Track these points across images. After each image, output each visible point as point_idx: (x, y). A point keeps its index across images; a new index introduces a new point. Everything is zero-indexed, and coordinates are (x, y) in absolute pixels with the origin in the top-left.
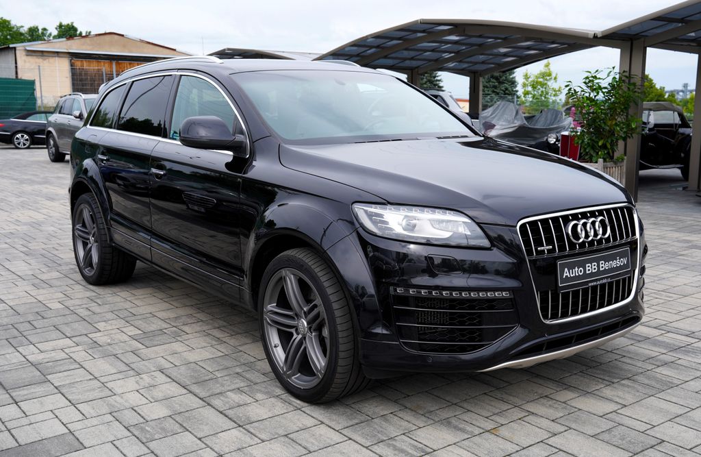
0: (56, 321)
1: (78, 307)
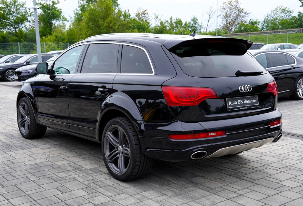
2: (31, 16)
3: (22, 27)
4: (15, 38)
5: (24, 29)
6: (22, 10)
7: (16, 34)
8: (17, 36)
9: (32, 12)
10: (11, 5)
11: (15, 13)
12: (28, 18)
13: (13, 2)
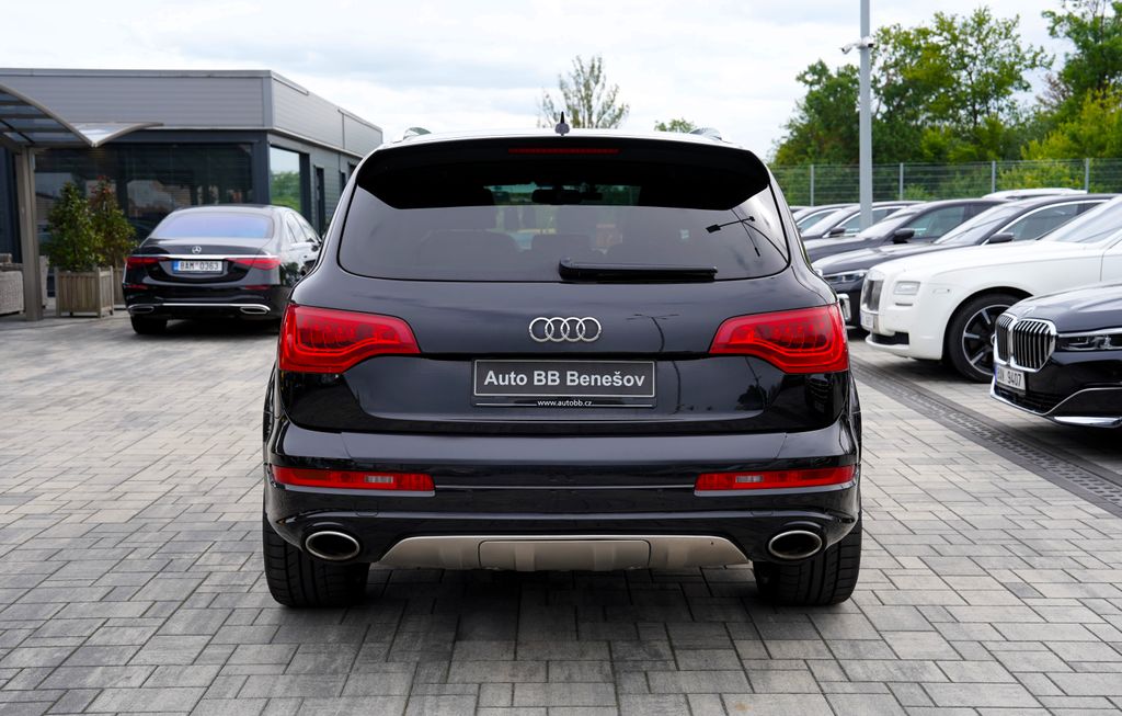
0: (911, 539)
1: (875, 553)
2: (1033, 65)
3: (1001, 109)
4: (971, 148)
5: (1003, 117)
6: (1003, 48)
7: (976, 137)
8: (976, 141)
9: (1038, 50)
10: (965, 34)
11: (978, 62)
12: (1021, 73)
13: (976, 25)
